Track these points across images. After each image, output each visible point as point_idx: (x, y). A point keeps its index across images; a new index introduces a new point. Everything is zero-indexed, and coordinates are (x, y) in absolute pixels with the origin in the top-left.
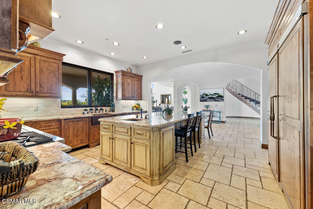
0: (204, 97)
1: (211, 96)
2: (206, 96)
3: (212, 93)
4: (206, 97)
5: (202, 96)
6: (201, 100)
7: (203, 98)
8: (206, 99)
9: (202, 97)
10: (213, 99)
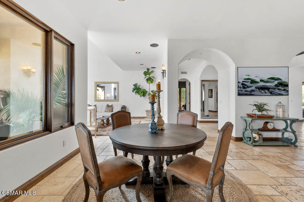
0: (248, 87)
1: (262, 84)
2: (251, 83)
3: (265, 78)
4: (251, 87)
5: (242, 84)
6: (241, 92)
7: (244, 88)
8: (253, 91)
9: (244, 86)
10: (267, 91)
